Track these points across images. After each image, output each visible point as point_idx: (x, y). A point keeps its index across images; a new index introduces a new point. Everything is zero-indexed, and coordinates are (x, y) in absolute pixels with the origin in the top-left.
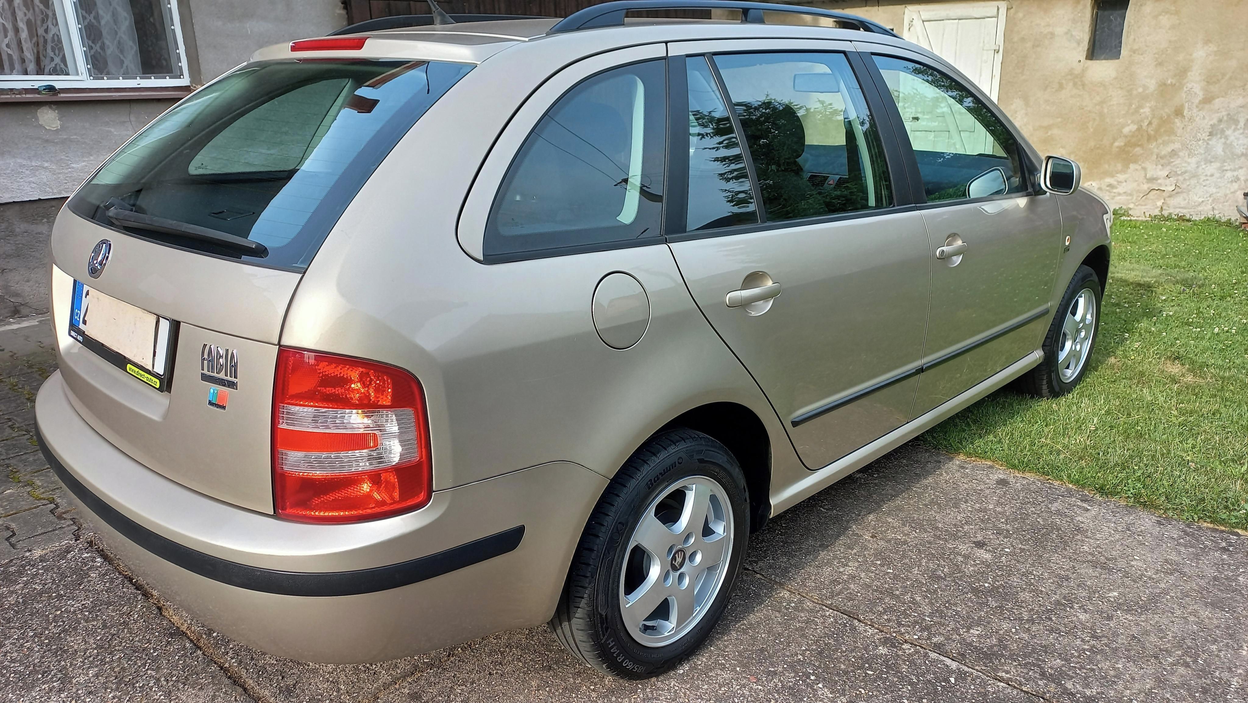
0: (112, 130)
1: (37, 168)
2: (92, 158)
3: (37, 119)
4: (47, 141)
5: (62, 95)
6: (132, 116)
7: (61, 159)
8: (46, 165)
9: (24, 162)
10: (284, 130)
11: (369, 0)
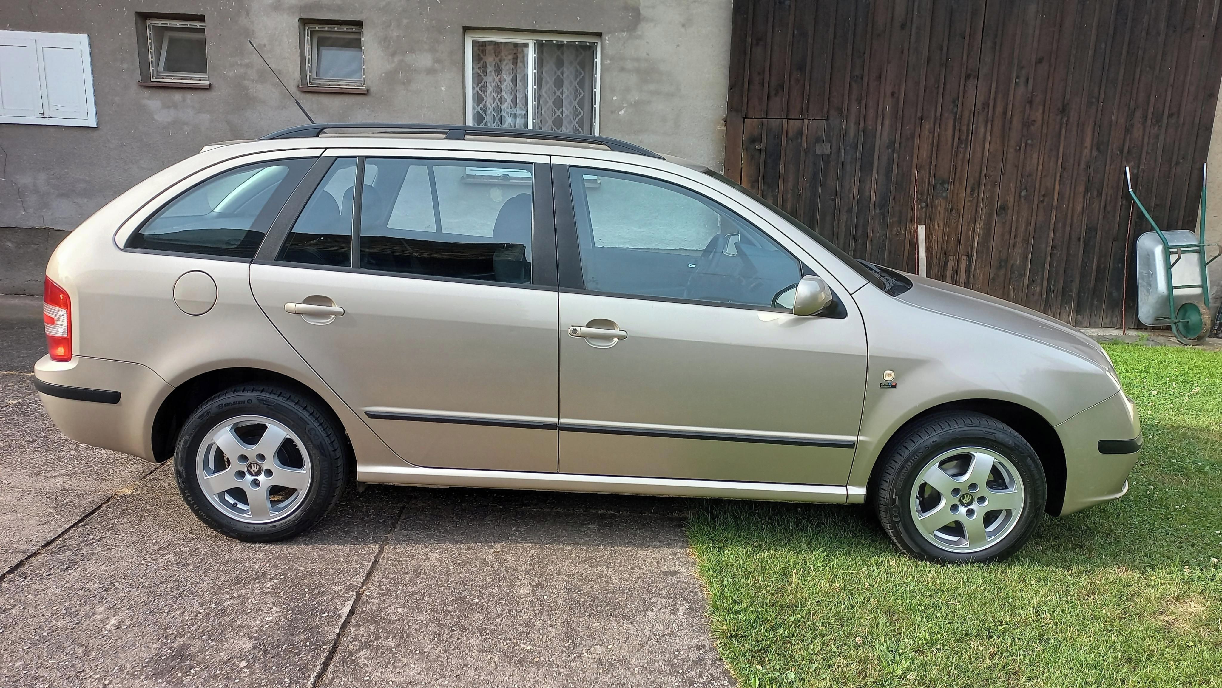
3: (490, 195)
11: (744, 118)
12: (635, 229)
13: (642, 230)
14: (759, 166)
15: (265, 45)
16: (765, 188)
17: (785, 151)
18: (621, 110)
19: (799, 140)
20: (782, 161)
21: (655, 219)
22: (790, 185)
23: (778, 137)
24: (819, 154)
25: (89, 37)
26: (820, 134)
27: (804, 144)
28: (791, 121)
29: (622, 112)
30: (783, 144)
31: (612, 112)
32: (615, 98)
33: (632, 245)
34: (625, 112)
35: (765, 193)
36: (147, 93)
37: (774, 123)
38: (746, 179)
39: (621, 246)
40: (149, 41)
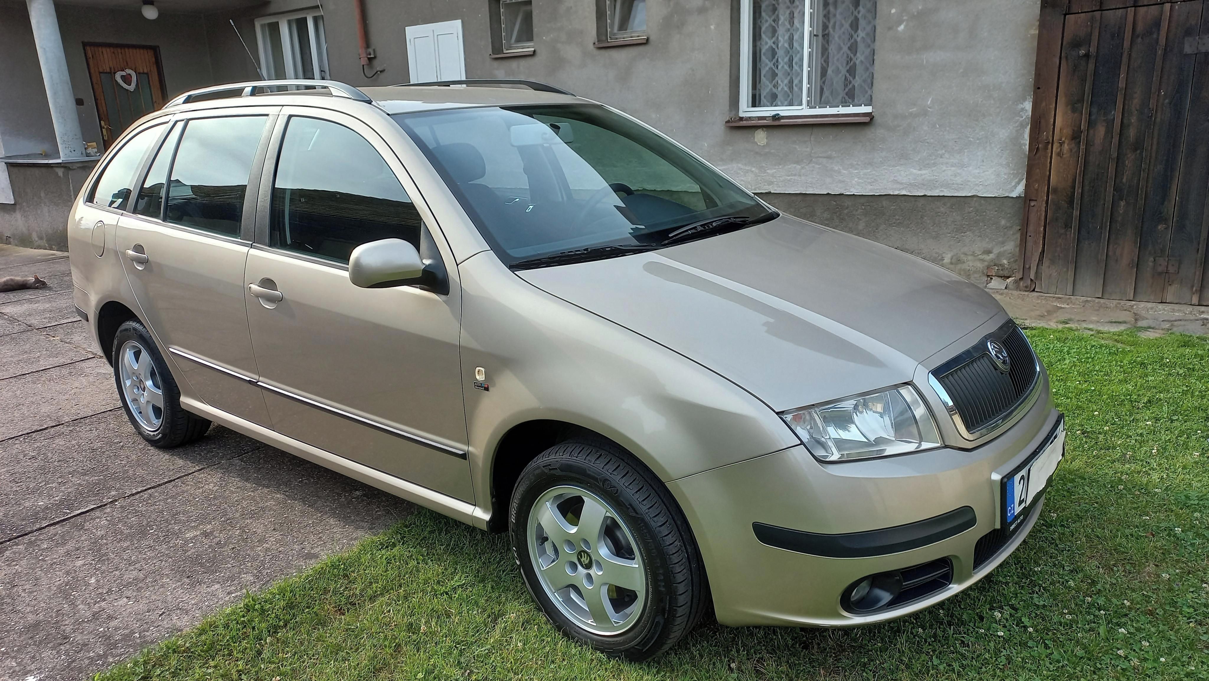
0: (797, 147)
1: (747, 171)
2: (780, 167)
3: (754, 138)
4: (757, 153)
5: (782, 121)
6: (812, 137)
7: (763, 166)
8: (753, 169)
9: (742, 167)
10: (940, 152)
11: (1065, 15)
12: (915, 171)
13: (923, 172)
14: (1084, 80)
15: (571, 7)
16: (1094, 110)
17: (1130, 55)
18: (900, 25)
19: (1155, 36)
20: (1124, 68)
21: (941, 157)
22: (1136, 102)
23: (1118, 34)
24: (1189, 53)
25: (463, 22)
26: (1193, 23)
27: (1162, 41)
28: (1142, 10)
29: (902, 28)
30: (1127, 44)
31: (890, 29)
32: (893, 11)
33: (910, 191)
34: (905, 27)
35: (1093, 117)
36: (496, 64)
37: (1112, 16)
38: (1063, 99)
39: (896, 193)
40: (502, 18)
